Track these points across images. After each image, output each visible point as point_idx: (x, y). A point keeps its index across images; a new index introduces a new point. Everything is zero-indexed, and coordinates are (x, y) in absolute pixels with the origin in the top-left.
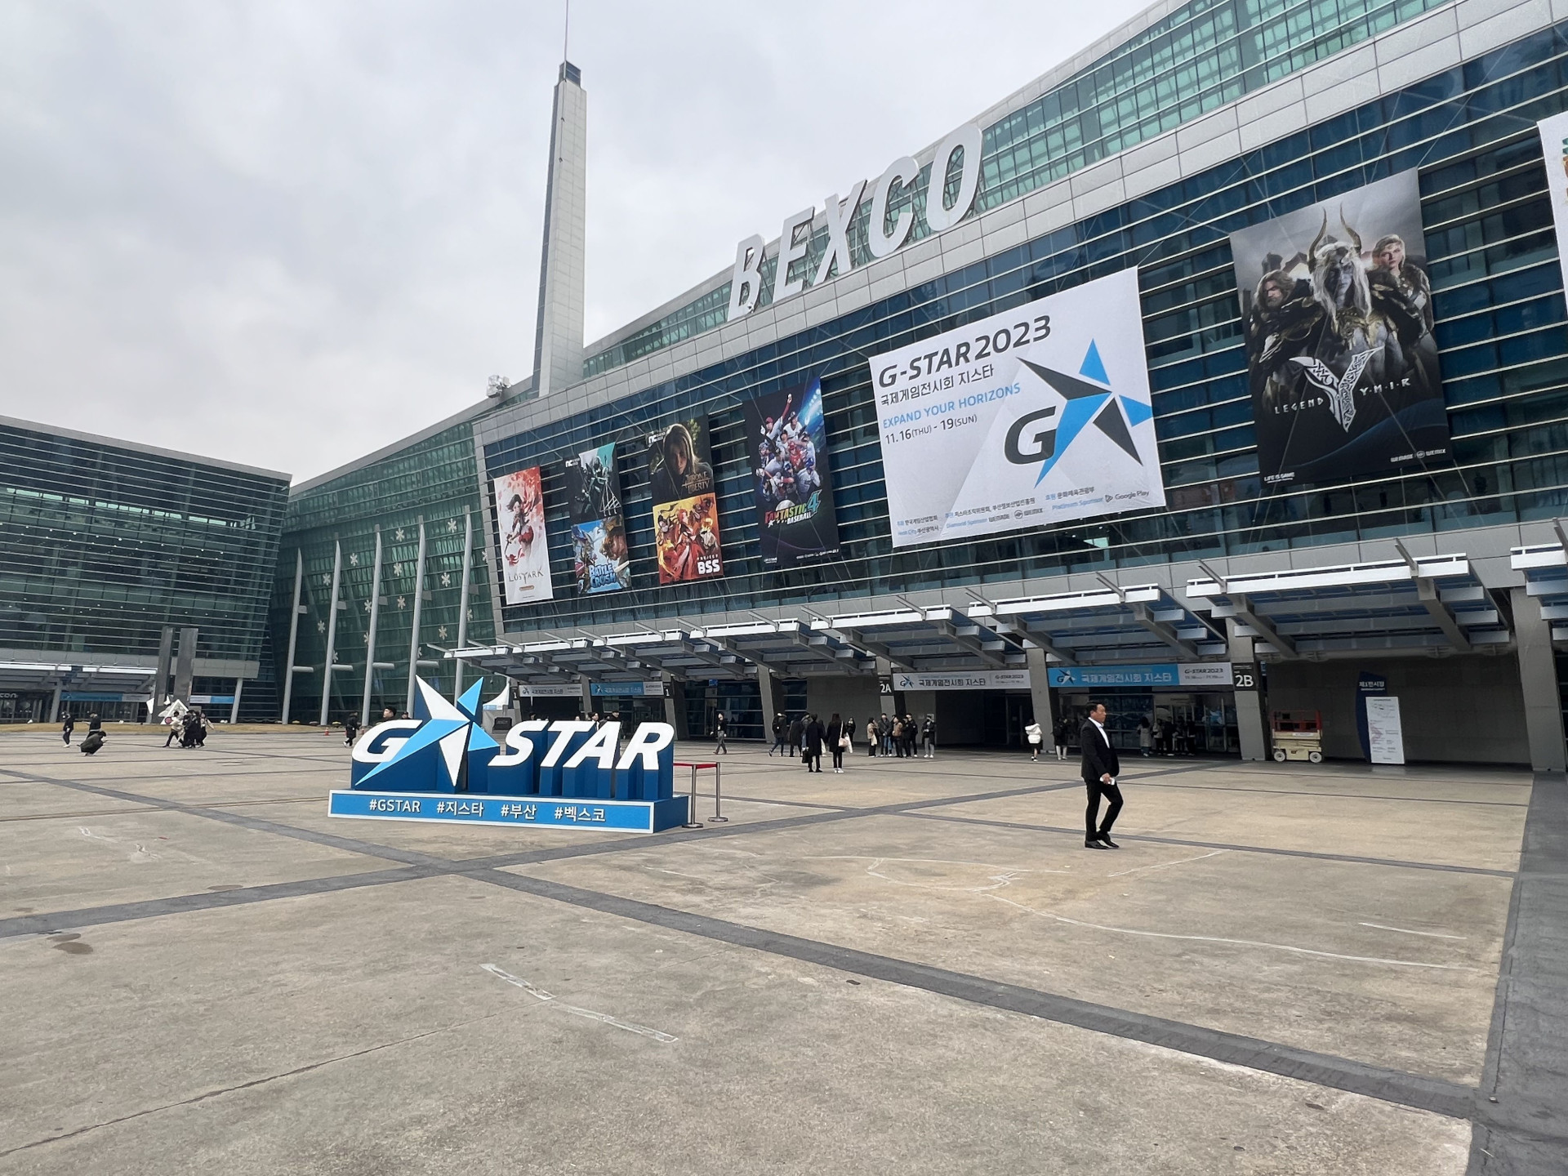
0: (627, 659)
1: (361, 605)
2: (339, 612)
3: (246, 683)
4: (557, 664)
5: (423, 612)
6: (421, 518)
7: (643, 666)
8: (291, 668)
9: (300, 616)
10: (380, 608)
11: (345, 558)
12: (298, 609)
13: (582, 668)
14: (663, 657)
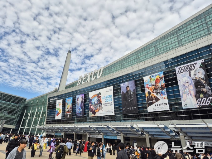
1: (32, 118)
2: (29, 119)
3: (13, 129)
4: (50, 130)
5: (40, 120)
6: (43, 106)
7: (60, 131)
8: (20, 127)
9: (24, 119)
10: (35, 119)
11: (32, 111)
12: (24, 118)
13: (53, 130)
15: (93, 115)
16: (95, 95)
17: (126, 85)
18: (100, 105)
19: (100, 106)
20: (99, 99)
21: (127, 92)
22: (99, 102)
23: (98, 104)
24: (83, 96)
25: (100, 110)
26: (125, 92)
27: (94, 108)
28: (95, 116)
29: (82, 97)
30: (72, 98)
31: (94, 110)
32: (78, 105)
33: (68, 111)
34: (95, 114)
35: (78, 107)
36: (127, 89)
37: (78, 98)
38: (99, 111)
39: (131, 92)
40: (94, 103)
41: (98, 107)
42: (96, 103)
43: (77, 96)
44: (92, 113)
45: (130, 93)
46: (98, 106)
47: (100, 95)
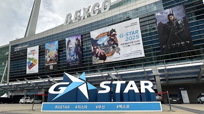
0: (35, 87)
4: (19, 87)
7: (39, 88)
13: (25, 89)
14: (43, 86)
15: (102, 61)
16: (104, 33)
17: (167, 13)
18: (115, 46)
20: (113, 38)
21: (170, 22)
23: (110, 45)
25: (115, 53)
26: (165, 22)
27: (103, 51)
29: (77, 39)
30: (57, 42)
31: (102, 54)
32: (70, 50)
33: (51, 60)
34: (105, 59)
35: (70, 54)
36: (169, 18)
37: (69, 41)
39: (179, 22)
40: (103, 44)
42: (106, 44)
43: (67, 39)
44: (98, 58)
45: (177, 23)
46: (111, 47)
47: (114, 33)
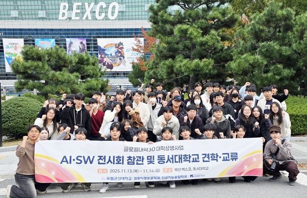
15: (109, 70)
16: (112, 44)
19: (120, 59)
20: (120, 50)
22: (119, 55)
23: (118, 57)
24: (85, 42)
25: (122, 64)
27: (111, 61)
28: (111, 71)
29: (81, 43)
30: (53, 40)
31: (110, 64)
34: (112, 69)
37: (71, 43)
38: (119, 65)
40: (111, 55)
41: (119, 61)
42: (113, 54)
43: (68, 40)
44: (105, 67)
46: (118, 59)
47: (121, 46)
